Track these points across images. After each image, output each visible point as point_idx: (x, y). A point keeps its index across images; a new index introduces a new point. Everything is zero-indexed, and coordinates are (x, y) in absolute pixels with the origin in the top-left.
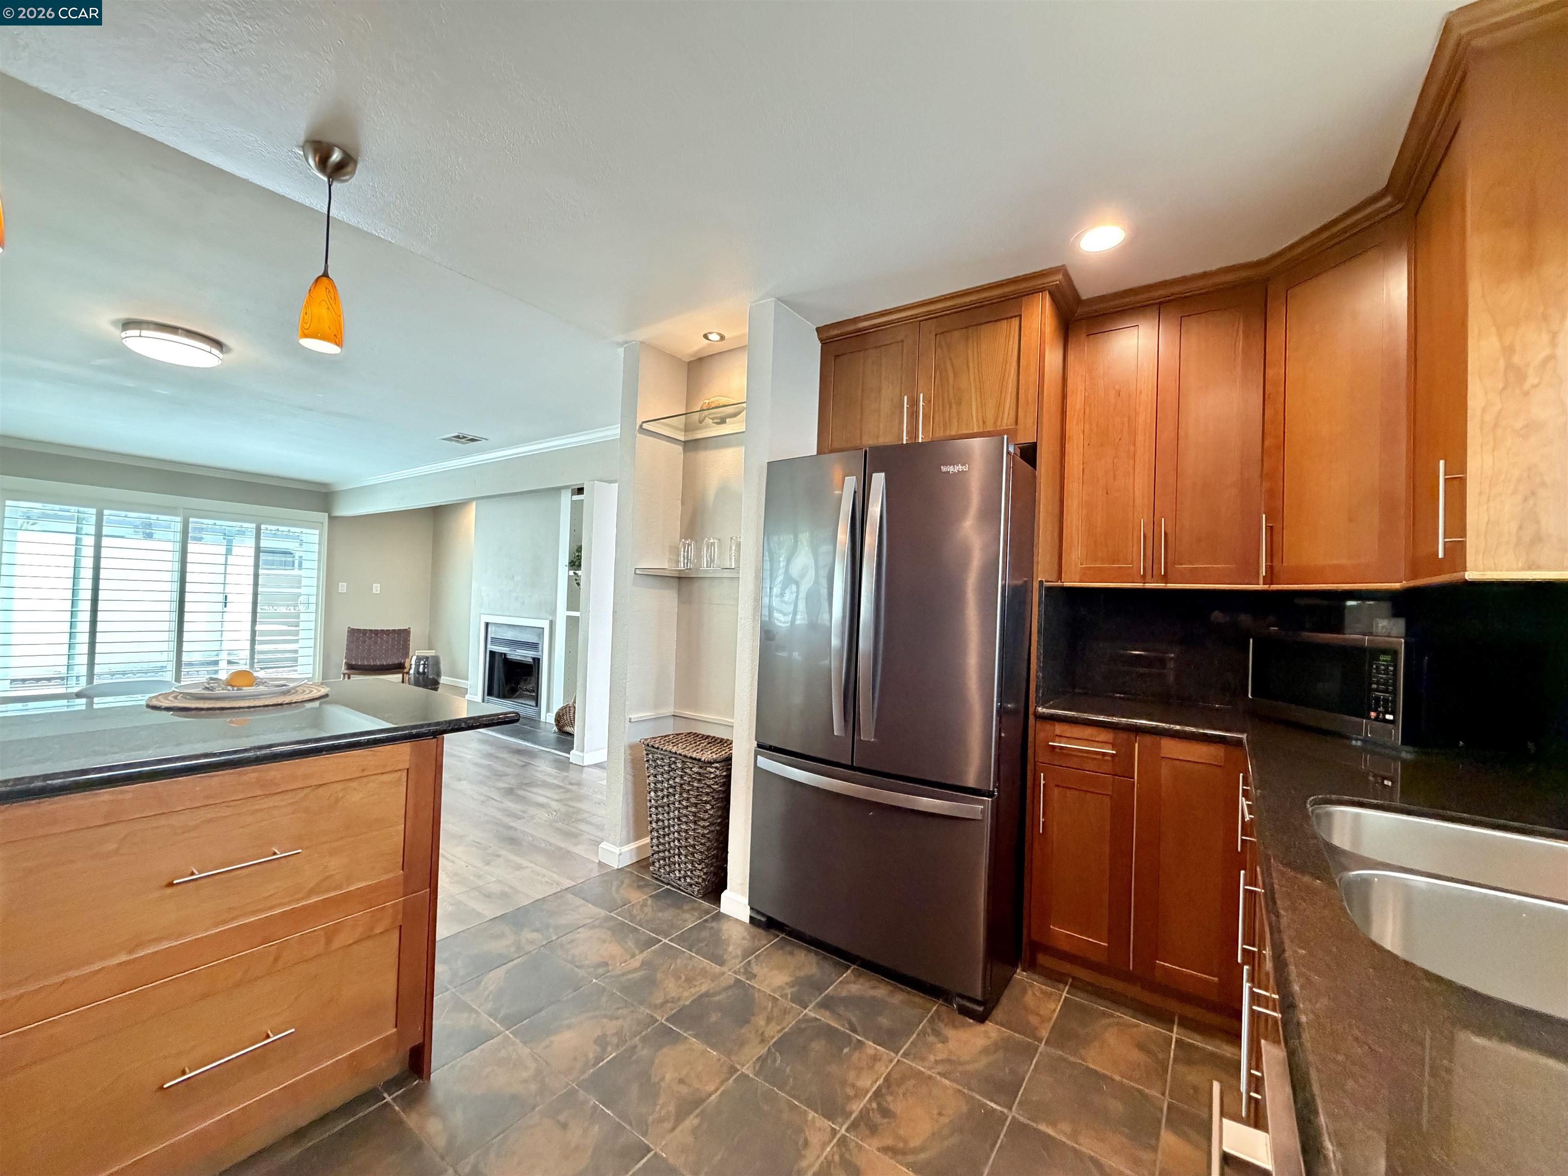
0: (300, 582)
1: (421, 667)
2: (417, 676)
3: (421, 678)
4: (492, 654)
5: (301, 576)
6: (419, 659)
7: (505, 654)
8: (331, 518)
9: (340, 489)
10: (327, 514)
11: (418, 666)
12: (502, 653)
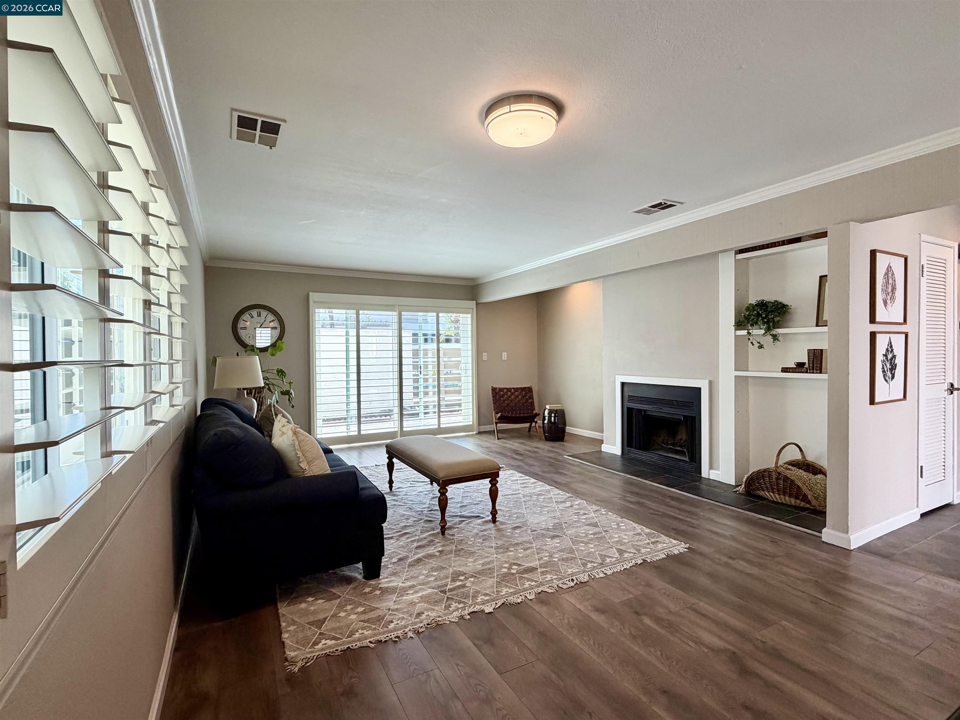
0: (460, 354)
1: (553, 418)
2: (550, 425)
3: (553, 428)
4: (630, 410)
5: (460, 349)
6: (551, 412)
7: (645, 411)
8: (477, 304)
9: (483, 282)
10: (475, 302)
11: (550, 417)
12: (642, 410)
